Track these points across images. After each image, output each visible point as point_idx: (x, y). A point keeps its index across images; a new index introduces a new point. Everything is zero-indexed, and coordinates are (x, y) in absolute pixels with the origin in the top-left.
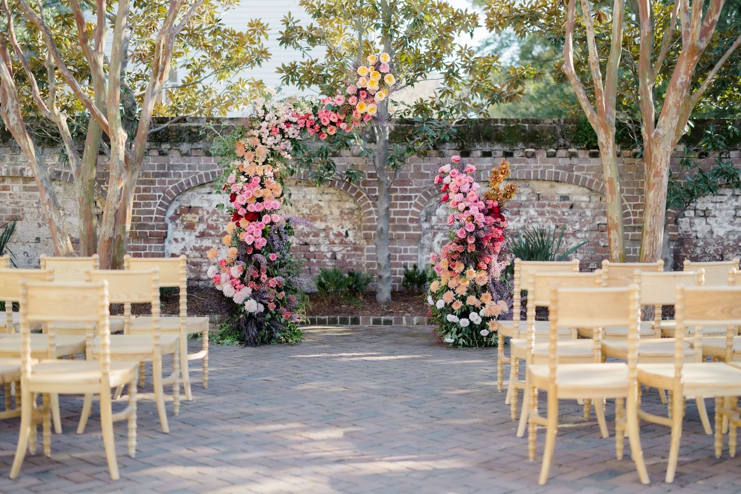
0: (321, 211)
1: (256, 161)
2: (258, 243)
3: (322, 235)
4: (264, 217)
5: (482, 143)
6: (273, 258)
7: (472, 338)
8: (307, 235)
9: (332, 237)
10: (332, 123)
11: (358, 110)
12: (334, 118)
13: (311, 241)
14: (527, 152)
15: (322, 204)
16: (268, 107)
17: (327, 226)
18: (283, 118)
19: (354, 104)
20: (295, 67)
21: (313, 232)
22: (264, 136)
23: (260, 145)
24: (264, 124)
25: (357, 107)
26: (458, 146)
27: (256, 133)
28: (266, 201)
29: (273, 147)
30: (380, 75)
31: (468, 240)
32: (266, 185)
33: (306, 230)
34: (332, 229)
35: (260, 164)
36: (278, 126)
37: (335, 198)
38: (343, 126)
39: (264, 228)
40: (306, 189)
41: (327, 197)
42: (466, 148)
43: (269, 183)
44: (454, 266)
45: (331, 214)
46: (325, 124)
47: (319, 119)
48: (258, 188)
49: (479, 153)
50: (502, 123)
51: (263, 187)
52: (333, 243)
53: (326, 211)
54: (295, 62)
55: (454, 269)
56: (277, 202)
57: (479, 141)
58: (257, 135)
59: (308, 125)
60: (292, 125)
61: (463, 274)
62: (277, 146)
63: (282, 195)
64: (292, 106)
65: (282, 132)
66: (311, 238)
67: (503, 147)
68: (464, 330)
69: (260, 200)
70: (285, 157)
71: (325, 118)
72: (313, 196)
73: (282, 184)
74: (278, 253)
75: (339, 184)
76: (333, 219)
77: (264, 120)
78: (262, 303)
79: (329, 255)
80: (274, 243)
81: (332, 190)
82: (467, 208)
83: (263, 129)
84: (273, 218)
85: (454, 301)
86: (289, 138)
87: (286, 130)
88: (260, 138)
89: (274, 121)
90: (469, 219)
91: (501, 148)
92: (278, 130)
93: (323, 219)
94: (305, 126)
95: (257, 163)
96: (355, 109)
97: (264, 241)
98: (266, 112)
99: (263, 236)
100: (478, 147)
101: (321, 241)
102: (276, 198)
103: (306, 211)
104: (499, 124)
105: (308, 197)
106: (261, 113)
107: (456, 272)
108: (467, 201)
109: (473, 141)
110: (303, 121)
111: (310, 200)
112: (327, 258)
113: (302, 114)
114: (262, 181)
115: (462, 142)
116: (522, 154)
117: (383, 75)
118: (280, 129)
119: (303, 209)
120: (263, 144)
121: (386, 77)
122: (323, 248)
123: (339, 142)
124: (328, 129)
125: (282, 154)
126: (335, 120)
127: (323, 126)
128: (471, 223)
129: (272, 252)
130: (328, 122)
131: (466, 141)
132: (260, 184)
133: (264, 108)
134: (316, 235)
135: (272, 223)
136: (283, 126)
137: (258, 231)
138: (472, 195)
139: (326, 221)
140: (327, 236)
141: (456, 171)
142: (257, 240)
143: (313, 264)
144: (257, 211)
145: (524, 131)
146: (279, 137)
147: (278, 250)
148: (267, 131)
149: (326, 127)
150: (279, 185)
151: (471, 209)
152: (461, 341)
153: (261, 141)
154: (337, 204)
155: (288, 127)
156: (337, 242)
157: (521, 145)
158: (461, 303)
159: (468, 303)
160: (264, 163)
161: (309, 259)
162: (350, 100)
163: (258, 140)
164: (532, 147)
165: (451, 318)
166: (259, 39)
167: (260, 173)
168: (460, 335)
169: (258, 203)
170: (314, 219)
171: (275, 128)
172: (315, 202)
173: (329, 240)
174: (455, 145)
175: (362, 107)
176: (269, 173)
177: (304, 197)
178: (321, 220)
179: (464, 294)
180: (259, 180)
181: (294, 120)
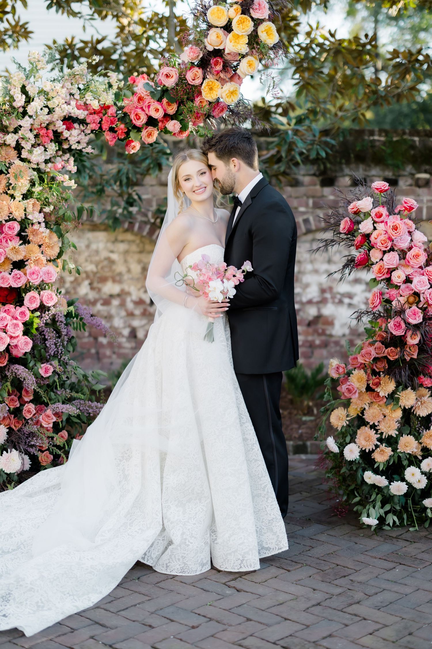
0: (114, 267)
1: (10, 192)
2: (16, 346)
3: (116, 302)
4: (27, 297)
5: (353, 166)
6: (46, 371)
7: (407, 511)
8: (94, 303)
9: (130, 306)
10: (151, 122)
11: (204, 94)
12: (157, 110)
13: (99, 311)
14: (418, 179)
15: (114, 257)
16: (32, 91)
17: (122, 291)
18: (60, 112)
19: (197, 82)
20: (71, 46)
21: (101, 298)
22: (27, 146)
23: (17, 162)
24: (26, 122)
25: (204, 89)
26: (318, 169)
27: (11, 139)
28: (30, 267)
29: (42, 166)
30: (252, 24)
31: (409, 339)
32: (31, 238)
33: (92, 295)
34: (129, 294)
35: (18, 196)
36: (51, 127)
37: (134, 248)
38: (173, 126)
39: (27, 318)
40: (90, 235)
41: (122, 247)
42: (329, 172)
43: (35, 233)
44: (378, 384)
45: (129, 271)
46: (138, 123)
47: (125, 114)
48: (16, 243)
49: (347, 181)
50: (380, 135)
51: (25, 240)
52: (131, 315)
53: (120, 268)
54: (73, 38)
55: (378, 390)
56: (51, 267)
57: (348, 163)
58: (13, 144)
59: (105, 126)
60: (76, 125)
61: (392, 397)
62: (50, 165)
63: (60, 255)
64: (75, 91)
65: (58, 138)
66: (99, 307)
67: (383, 170)
68: (396, 500)
69: (19, 265)
70: (65, 184)
71: (139, 111)
72: (101, 246)
73: (61, 236)
74: (55, 363)
75: (140, 228)
76: (132, 279)
77: (25, 113)
78: (27, 453)
79: (126, 332)
80: (48, 344)
81: (129, 236)
82: (408, 280)
83: (24, 132)
84: (45, 299)
85: (377, 446)
86: (70, 150)
87: (66, 134)
88: (18, 148)
89: (44, 117)
90: (412, 299)
91: (381, 173)
92: (51, 135)
93: (117, 279)
94: (101, 128)
95: (13, 197)
96: (200, 93)
97: (27, 343)
98: (29, 100)
99: (26, 333)
100: (347, 171)
101: (113, 311)
102: (50, 261)
103: (90, 267)
104: (376, 138)
105: (94, 247)
106: (20, 100)
107: (382, 394)
108: (408, 265)
109: (340, 163)
110: (97, 118)
111: (97, 252)
112: (123, 336)
113: (95, 105)
114: (23, 229)
115: (324, 164)
116: (410, 181)
117: (257, 22)
118: (55, 132)
119: (87, 264)
120: (23, 160)
121: (262, 29)
122: (118, 322)
123: (148, 162)
124: (144, 133)
125: (60, 178)
126: (158, 115)
127: (135, 127)
128: (414, 307)
129: (43, 360)
130: (144, 119)
131: (331, 163)
132: (19, 235)
133: (24, 90)
134: (107, 302)
135: (43, 308)
136: (60, 127)
137: (16, 325)
138: (417, 256)
139: (120, 282)
140: (123, 305)
141: (384, 211)
142: (15, 342)
143: (102, 345)
144: (15, 285)
145: (413, 147)
146: (53, 147)
147: (55, 356)
148: (31, 136)
149: (139, 130)
150: (55, 237)
151: (415, 281)
152: (391, 519)
153: (20, 154)
154: (136, 257)
155: (68, 129)
156: (137, 312)
157: (409, 168)
158: (389, 451)
159: (401, 449)
160: (25, 197)
161: (96, 339)
162: (189, 76)
163: (14, 153)
164: (426, 172)
165: (370, 477)
166: (13, 8)
167: (19, 214)
168: (388, 507)
169: (16, 271)
170: (103, 280)
171: (44, 131)
172: (104, 254)
173: (126, 311)
174: (313, 169)
175: (211, 89)
176: (36, 217)
177: (88, 246)
178: (114, 281)
179: (394, 433)
180: (17, 227)
181: (81, 114)
